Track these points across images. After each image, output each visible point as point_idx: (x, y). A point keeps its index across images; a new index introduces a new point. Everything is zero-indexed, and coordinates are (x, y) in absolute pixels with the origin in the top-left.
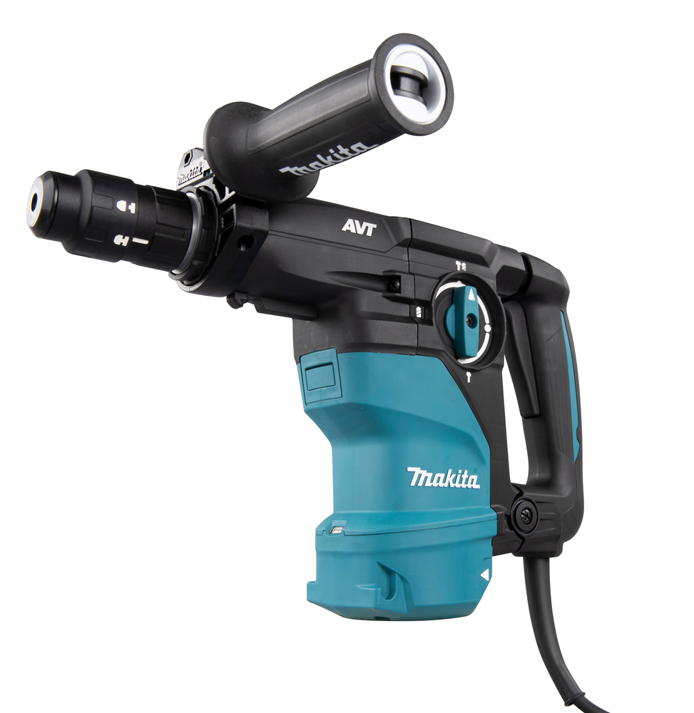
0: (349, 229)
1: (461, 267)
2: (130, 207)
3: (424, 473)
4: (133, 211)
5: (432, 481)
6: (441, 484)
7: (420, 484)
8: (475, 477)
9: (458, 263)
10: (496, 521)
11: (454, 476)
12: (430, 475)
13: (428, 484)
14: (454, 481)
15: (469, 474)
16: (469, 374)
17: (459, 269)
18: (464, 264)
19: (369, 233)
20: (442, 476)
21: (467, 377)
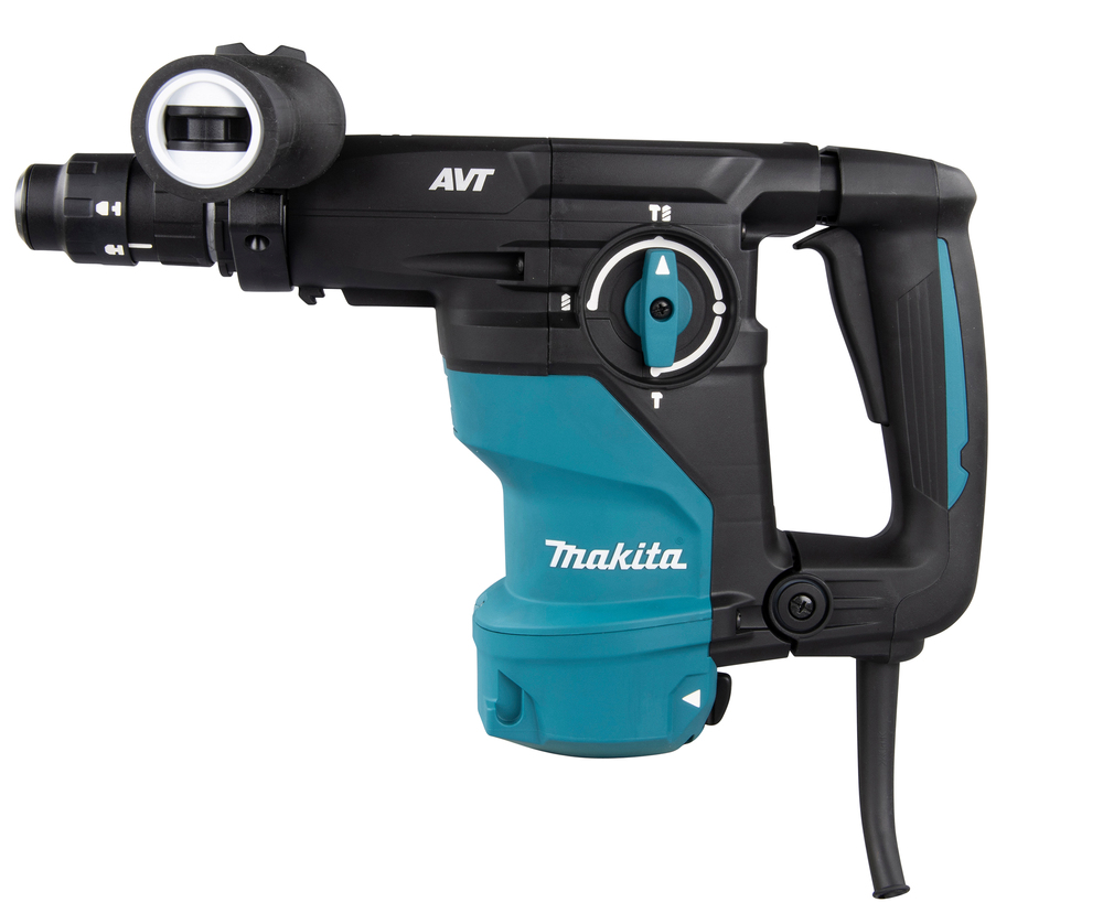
0: (442, 185)
1: (660, 213)
2: (114, 208)
3: (572, 549)
4: (118, 213)
5: (585, 561)
6: (602, 565)
7: (565, 565)
8: (677, 553)
9: (654, 208)
10: (709, 623)
11: (628, 552)
12: (581, 553)
13: (578, 565)
14: (629, 560)
15: (663, 548)
16: (657, 396)
17: (655, 218)
18: (667, 209)
19: (478, 187)
20: (604, 554)
21: (653, 400)
